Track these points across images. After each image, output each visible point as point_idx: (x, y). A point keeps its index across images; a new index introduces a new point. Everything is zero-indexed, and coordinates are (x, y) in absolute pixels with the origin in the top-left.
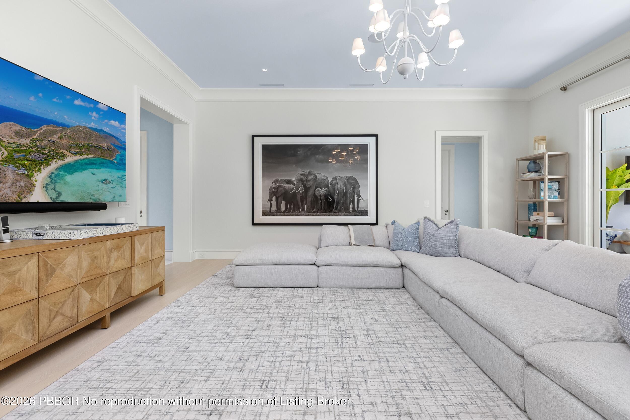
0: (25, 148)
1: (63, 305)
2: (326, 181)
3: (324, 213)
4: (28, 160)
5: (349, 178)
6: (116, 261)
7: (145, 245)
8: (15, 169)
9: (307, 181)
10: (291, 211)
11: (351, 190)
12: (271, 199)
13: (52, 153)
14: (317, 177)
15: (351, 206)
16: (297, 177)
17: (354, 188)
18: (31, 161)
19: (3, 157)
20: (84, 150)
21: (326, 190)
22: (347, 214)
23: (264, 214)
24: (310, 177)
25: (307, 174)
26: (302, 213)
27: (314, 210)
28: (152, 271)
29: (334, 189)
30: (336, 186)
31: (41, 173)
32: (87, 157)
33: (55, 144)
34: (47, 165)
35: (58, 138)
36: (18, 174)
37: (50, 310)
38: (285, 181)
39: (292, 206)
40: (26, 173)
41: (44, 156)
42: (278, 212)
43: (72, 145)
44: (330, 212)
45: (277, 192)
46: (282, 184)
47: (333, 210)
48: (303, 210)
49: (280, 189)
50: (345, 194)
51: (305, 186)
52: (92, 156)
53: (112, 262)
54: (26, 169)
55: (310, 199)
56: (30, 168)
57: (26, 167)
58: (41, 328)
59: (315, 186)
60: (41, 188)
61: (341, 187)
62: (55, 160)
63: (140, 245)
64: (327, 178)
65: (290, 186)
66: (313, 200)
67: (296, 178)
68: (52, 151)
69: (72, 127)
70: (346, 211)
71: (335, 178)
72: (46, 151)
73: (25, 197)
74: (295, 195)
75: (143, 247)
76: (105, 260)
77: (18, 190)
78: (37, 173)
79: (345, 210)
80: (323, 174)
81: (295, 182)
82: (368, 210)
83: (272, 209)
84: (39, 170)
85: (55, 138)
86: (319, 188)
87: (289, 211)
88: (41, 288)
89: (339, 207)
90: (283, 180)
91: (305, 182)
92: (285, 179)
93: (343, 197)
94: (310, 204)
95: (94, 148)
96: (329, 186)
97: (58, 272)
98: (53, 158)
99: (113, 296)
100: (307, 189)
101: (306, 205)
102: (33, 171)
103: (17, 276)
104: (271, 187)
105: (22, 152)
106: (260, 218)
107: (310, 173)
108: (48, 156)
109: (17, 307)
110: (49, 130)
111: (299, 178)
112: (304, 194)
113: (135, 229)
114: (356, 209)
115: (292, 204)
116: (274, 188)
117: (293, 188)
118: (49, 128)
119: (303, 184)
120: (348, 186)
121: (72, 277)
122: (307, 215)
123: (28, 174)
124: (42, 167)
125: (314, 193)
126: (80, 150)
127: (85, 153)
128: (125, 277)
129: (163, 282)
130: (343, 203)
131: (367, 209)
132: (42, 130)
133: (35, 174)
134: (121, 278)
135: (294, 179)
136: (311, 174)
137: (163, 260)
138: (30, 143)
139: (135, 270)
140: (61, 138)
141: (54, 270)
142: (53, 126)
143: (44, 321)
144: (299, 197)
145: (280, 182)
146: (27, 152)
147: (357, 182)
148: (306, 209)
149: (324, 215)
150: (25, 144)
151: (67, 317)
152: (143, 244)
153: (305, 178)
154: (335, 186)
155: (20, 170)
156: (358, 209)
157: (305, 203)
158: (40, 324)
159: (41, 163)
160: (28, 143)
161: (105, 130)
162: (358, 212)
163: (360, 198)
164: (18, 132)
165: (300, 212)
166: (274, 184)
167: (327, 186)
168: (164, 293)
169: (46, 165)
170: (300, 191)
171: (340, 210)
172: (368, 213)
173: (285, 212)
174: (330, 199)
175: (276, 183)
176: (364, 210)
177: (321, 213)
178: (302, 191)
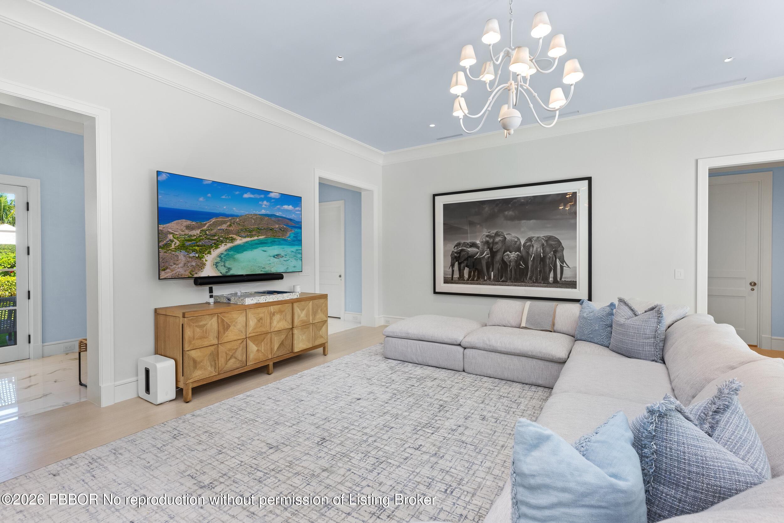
0: (196, 237)
1: (236, 351)
2: (518, 243)
3: (515, 283)
4: (198, 246)
5: (549, 238)
6: (278, 322)
7: (305, 310)
8: (187, 253)
9: (494, 243)
10: (475, 279)
11: (551, 255)
12: (453, 265)
13: (221, 238)
14: (505, 238)
15: (552, 275)
16: (482, 239)
17: (555, 252)
18: (201, 246)
19: (176, 245)
20: (254, 233)
21: (518, 255)
22: (545, 285)
23: (446, 281)
24: (498, 239)
25: (494, 235)
26: (488, 282)
27: (502, 279)
28: (313, 333)
29: (528, 253)
30: (531, 249)
31: (211, 254)
32: (258, 238)
33: (224, 231)
34: (217, 247)
35: (227, 226)
36: (190, 257)
37: (226, 353)
38: (468, 244)
39: (476, 274)
40: (197, 256)
41: (214, 241)
42: (461, 280)
43: (242, 230)
44: (523, 282)
45: (459, 257)
46: (464, 248)
47: (526, 279)
48: (489, 278)
49: (463, 253)
50: (543, 260)
51: (491, 249)
52: (263, 237)
53: (275, 323)
54: (197, 253)
55: (497, 266)
56: (201, 252)
57: (197, 251)
58: (220, 365)
59: (503, 250)
60: (212, 266)
61: (537, 250)
62: (225, 243)
63: (300, 310)
64: (519, 239)
65: (473, 250)
66: (501, 267)
67: (481, 241)
68: (221, 237)
69: (241, 216)
70: (543, 281)
71: (530, 240)
72: (216, 238)
73: (196, 273)
74: (479, 260)
75: (304, 312)
76: (268, 320)
77: (190, 269)
78: (207, 255)
79: (543, 279)
80: (513, 235)
81: (480, 245)
82: (576, 282)
83: (454, 276)
84: (209, 253)
85: (224, 227)
86: (508, 252)
87: (473, 280)
88: (220, 337)
89: (534, 276)
90: (466, 244)
91: (491, 245)
92: (468, 241)
93: (540, 263)
94: (497, 272)
95: (265, 230)
96: (522, 249)
97: (232, 328)
98: (222, 242)
99: (276, 350)
100: (493, 254)
101: (492, 273)
102: (204, 253)
103: (205, 328)
104: (453, 251)
105: (193, 241)
106: (442, 286)
107: (497, 234)
108: (217, 241)
109: (205, 348)
110: (218, 221)
111: (484, 240)
112: (490, 259)
113: (295, 297)
114: (559, 279)
115: (476, 271)
116: (456, 253)
117: (478, 253)
118: (218, 220)
119: (488, 248)
120: (548, 249)
121: (242, 332)
122: (493, 285)
123: (199, 256)
124: (212, 250)
125: (503, 258)
126: (249, 232)
127: (255, 235)
128: (287, 336)
129: (326, 344)
130: (540, 271)
131: (574, 280)
132: (212, 222)
133: (205, 256)
134: (283, 337)
135: (478, 242)
136: (499, 236)
137: (326, 324)
138: (200, 233)
139: (296, 331)
140: (230, 225)
141: (229, 327)
142: (221, 218)
143: (222, 361)
144: (484, 263)
145: (462, 245)
146: (197, 240)
147: (560, 243)
148: (492, 278)
149: (515, 286)
150: (196, 234)
151: (239, 360)
152: (303, 310)
153: (491, 241)
154: (529, 249)
155: (191, 254)
156: (561, 279)
157: (491, 270)
158: (220, 362)
159: (211, 247)
160: (198, 233)
162: (561, 284)
163: (565, 265)
164: (189, 226)
165: (485, 281)
166: (456, 248)
167: (518, 250)
168: (327, 354)
169: (215, 249)
170: (485, 256)
171: (536, 280)
172: (576, 285)
173: (468, 280)
174: (523, 266)
175: (458, 247)
176: (571, 281)
177: (511, 283)
178: (487, 256)
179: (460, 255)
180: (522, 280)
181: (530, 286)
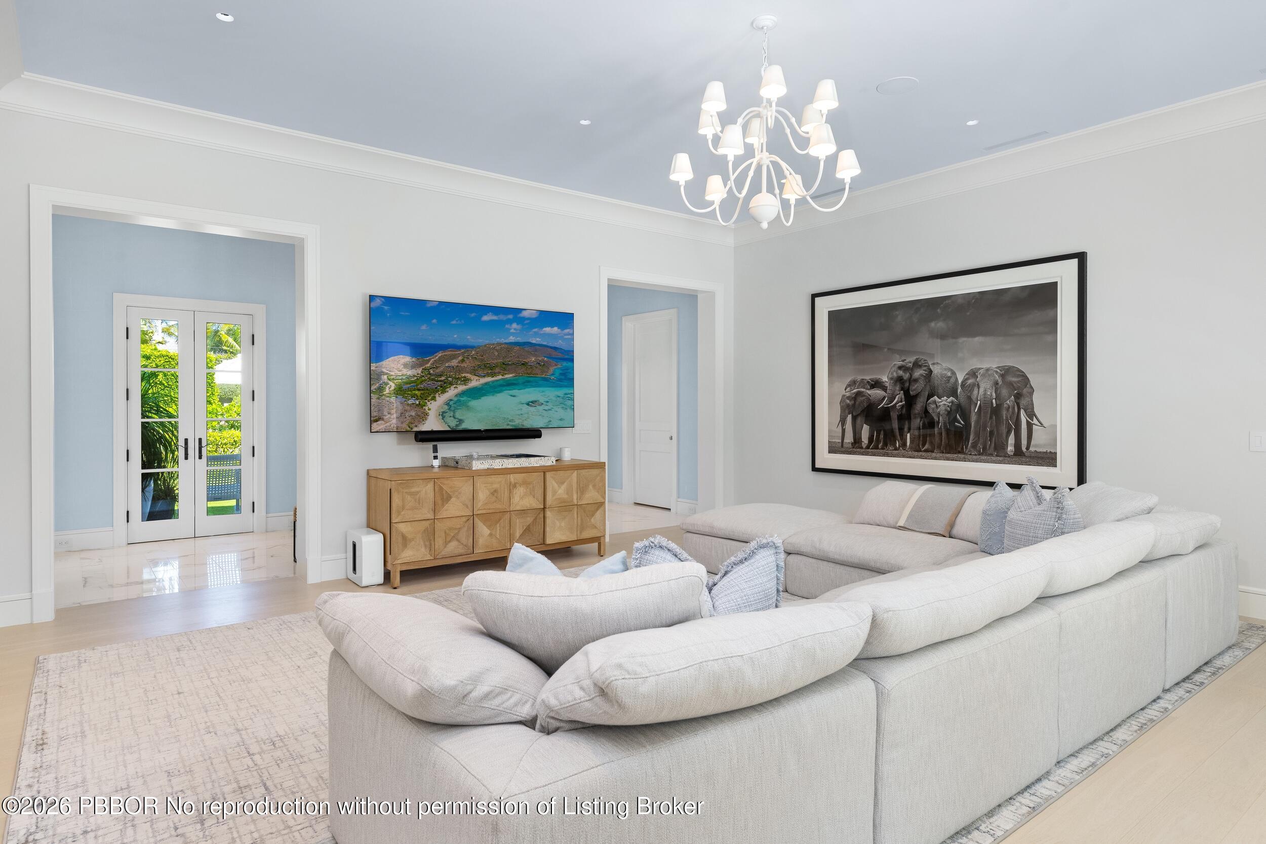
0: (416, 378)
1: (459, 531)
4: (419, 390)
5: (1007, 371)
6: (522, 498)
7: (566, 484)
8: (404, 399)
11: (1010, 401)
13: (450, 379)
17: (1018, 397)
18: (422, 390)
19: (391, 389)
20: (497, 370)
28: (579, 519)
31: (435, 401)
32: (502, 377)
33: (454, 369)
34: (444, 392)
35: (459, 362)
36: (408, 405)
37: (445, 533)
40: (418, 403)
41: (440, 383)
43: (479, 366)
48: (904, 444)
52: (511, 375)
53: (516, 499)
54: (417, 399)
56: (424, 397)
57: (417, 397)
58: (436, 547)
60: (436, 416)
62: (455, 386)
63: (557, 483)
65: (877, 393)
68: (450, 377)
69: (479, 347)
72: (443, 378)
73: (416, 426)
75: (564, 487)
76: (507, 494)
77: (408, 419)
78: (431, 402)
82: (1055, 454)
84: (434, 399)
85: (454, 363)
88: (436, 511)
90: (867, 382)
92: (869, 377)
95: (514, 366)
97: (453, 499)
98: (451, 384)
99: (518, 537)
102: (426, 400)
105: (412, 383)
106: (825, 458)
108: (445, 383)
109: (417, 522)
110: (446, 355)
118: (446, 353)
120: (1004, 392)
121: (467, 507)
122: (909, 457)
123: (419, 404)
124: (437, 395)
126: (490, 370)
127: (499, 373)
128: (535, 519)
129: (602, 538)
131: (1052, 451)
132: (437, 357)
133: (428, 403)
134: (529, 520)
137: (602, 508)
138: (422, 372)
139: (548, 514)
140: (463, 361)
141: (449, 498)
142: (451, 351)
143: (439, 542)
145: (860, 384)
146: (418, 382)
150: (416, 375)
151: (462, 544)
152: (563, 483)
155: (410, 401)
158: (436, 543)
159: (436, 391)
160: (420, 373)
161: (534, 342)
164: (407, 364)
166: (848, 389)
168: (605, 554)
169: (441, 393)
172: (1056, 459)
175: (852, 388)
176: (1046, 452)
177: (941, 455)
178: (900, 404)
179: (855, 403)
180: (960, 449)
181: (973, 461)
